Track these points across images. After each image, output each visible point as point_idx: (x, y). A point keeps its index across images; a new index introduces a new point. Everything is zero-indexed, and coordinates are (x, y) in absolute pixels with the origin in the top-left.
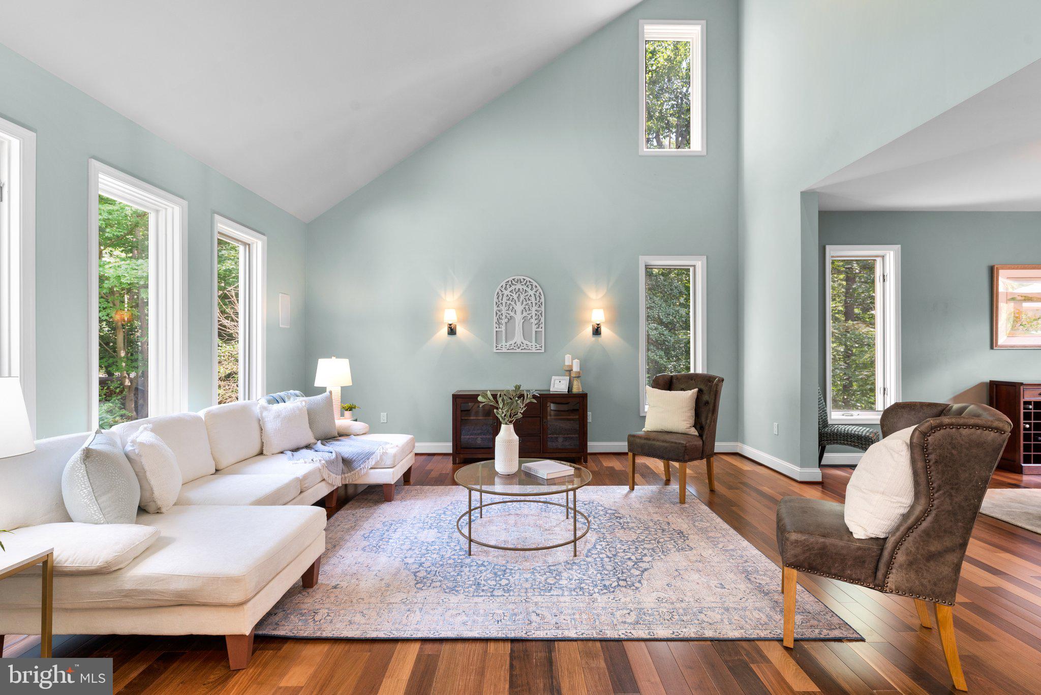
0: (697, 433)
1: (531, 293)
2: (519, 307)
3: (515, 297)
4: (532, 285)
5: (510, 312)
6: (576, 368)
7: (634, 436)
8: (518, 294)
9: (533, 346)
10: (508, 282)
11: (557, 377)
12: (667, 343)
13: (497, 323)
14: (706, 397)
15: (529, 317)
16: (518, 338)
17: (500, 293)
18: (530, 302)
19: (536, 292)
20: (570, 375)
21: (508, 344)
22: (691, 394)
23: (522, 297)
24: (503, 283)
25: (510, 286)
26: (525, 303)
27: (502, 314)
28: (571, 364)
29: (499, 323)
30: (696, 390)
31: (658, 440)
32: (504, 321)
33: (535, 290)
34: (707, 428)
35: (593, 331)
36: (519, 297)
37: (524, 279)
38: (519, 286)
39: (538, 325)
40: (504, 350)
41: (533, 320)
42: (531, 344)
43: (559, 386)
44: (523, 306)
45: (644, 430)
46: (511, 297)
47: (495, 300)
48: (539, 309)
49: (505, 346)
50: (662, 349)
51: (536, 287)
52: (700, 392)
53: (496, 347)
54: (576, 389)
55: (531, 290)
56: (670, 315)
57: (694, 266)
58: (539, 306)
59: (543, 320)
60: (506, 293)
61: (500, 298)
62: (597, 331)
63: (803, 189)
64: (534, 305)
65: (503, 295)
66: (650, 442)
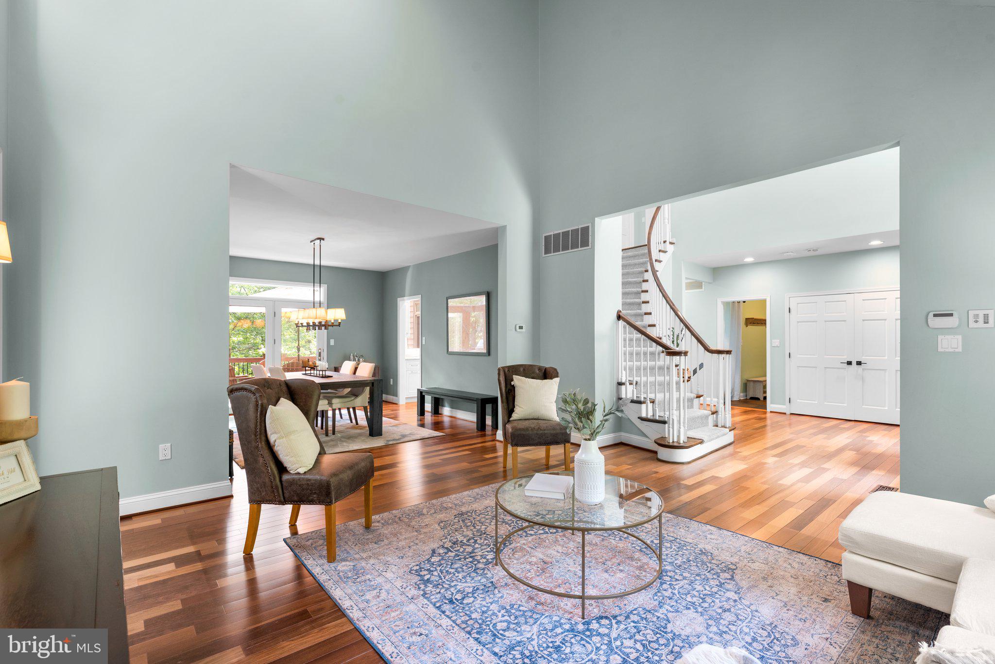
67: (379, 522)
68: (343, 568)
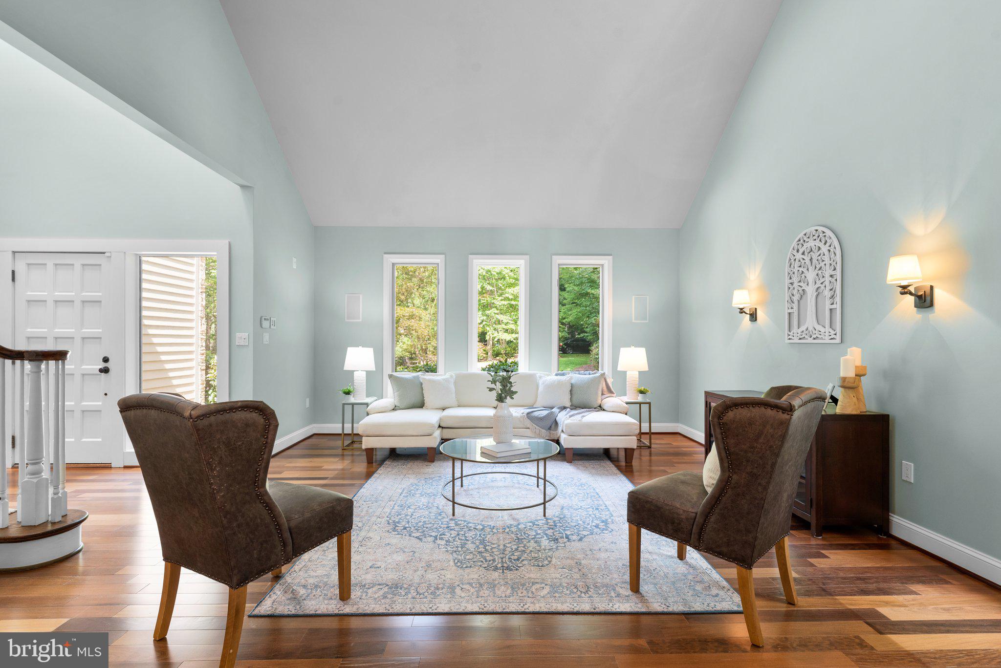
2: (811, 275)
3: (808, 260)
5: (802, 284)
8: (810, 255)
9: (827, 334)
10: (800, 239)
15: (823, 287)
16: (810, 321)
17: (792, 257)
18: (823, 264)
19: (830, 246)
21: (800, 330)
23: (815, 258)
24: (795, 243)
25: (802, 245)
26: (818, 267)
27: (794, 288)
29: (791, 302)
32: (796, 297)
35: (915, 301)
36: (811, 260)
37: (817, 231)
38: (811, 243)
39: (833, 298)
40: (796, 340)
41: (827, 292)
42: (824, 330)
46: (803, 263)
47: (787, 269)
49: (796, 333)
53: (788, 335)
55: (825, 244)
59: (839, 290)
60: (798, 256)
61: (792, 265)
62: (924, 301)
65: (795, 260)
67: (618, 595)
68: (669, 549)
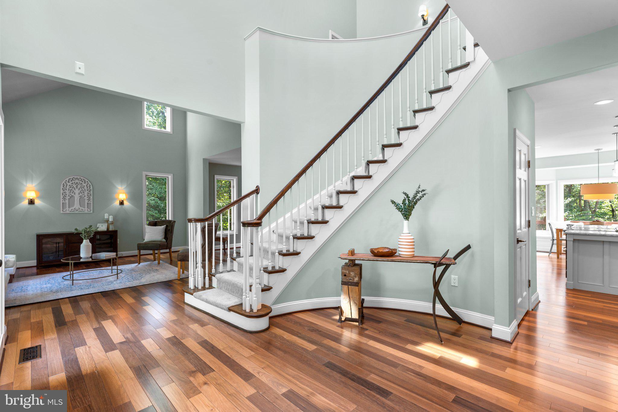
0: (165, 241)
1: (85, 185)
2: (77, 191)
3: (75, 186)
4: (85, 181)
5: (71, 193)
6: (111, 219)
7: (140, 244)
8: (76, 185)
9: (86, 210)
10: (70, 179)
11: (100, 224)
12: (159, 207)
13: (63, 198)
14: (169, 228)
15: (83, 196)
16: (77, 206)
17: (65, 184)
18: (84, 189)
19: (87, 184)
20: (108, 223)
21: (70, 209)
22: (163, 227)
23: (79, 186)
24: (67, 179)
25: (72, 181)
26: (80, 189)
27: (66, 194)
28: (108, 218)
29: (64, 198)
30: (165, 225)
31: (150, 244)
32: (68, 198)
33: (87, 183)
34: (169, 238)
35: (120, 203)
36: (77, 187)
37: (80, 178)
38: (77, 181)
39: (89, 200)
40: (68, 212)
41: (86, 198)
42: (85, 209)
43: (103, 227)
44: (80, 191)
45: (144, 241)
46: (72, 186)
47: (62, 187)
48: (89, 192)
49: (68, 210)
50: (157, 210)
51: (87, 182)
52: (167, 226)
53: (63, 210)
54: (111, 229)
55: (85, 183)
56: (162, 193)
57: (168, 177)
58: (90, 191)
59: (91, 197)
60: (69, 184)
61: (65, 186)
62: (122, 203)
63: (204, 158)
64: (86, 190)
65: (67, 185)
66: (146, 245)
